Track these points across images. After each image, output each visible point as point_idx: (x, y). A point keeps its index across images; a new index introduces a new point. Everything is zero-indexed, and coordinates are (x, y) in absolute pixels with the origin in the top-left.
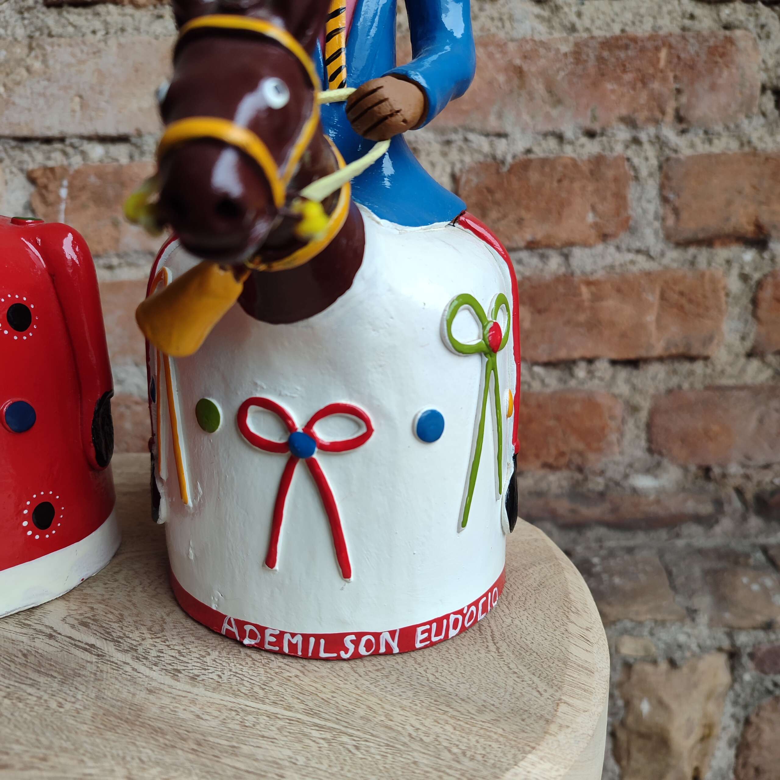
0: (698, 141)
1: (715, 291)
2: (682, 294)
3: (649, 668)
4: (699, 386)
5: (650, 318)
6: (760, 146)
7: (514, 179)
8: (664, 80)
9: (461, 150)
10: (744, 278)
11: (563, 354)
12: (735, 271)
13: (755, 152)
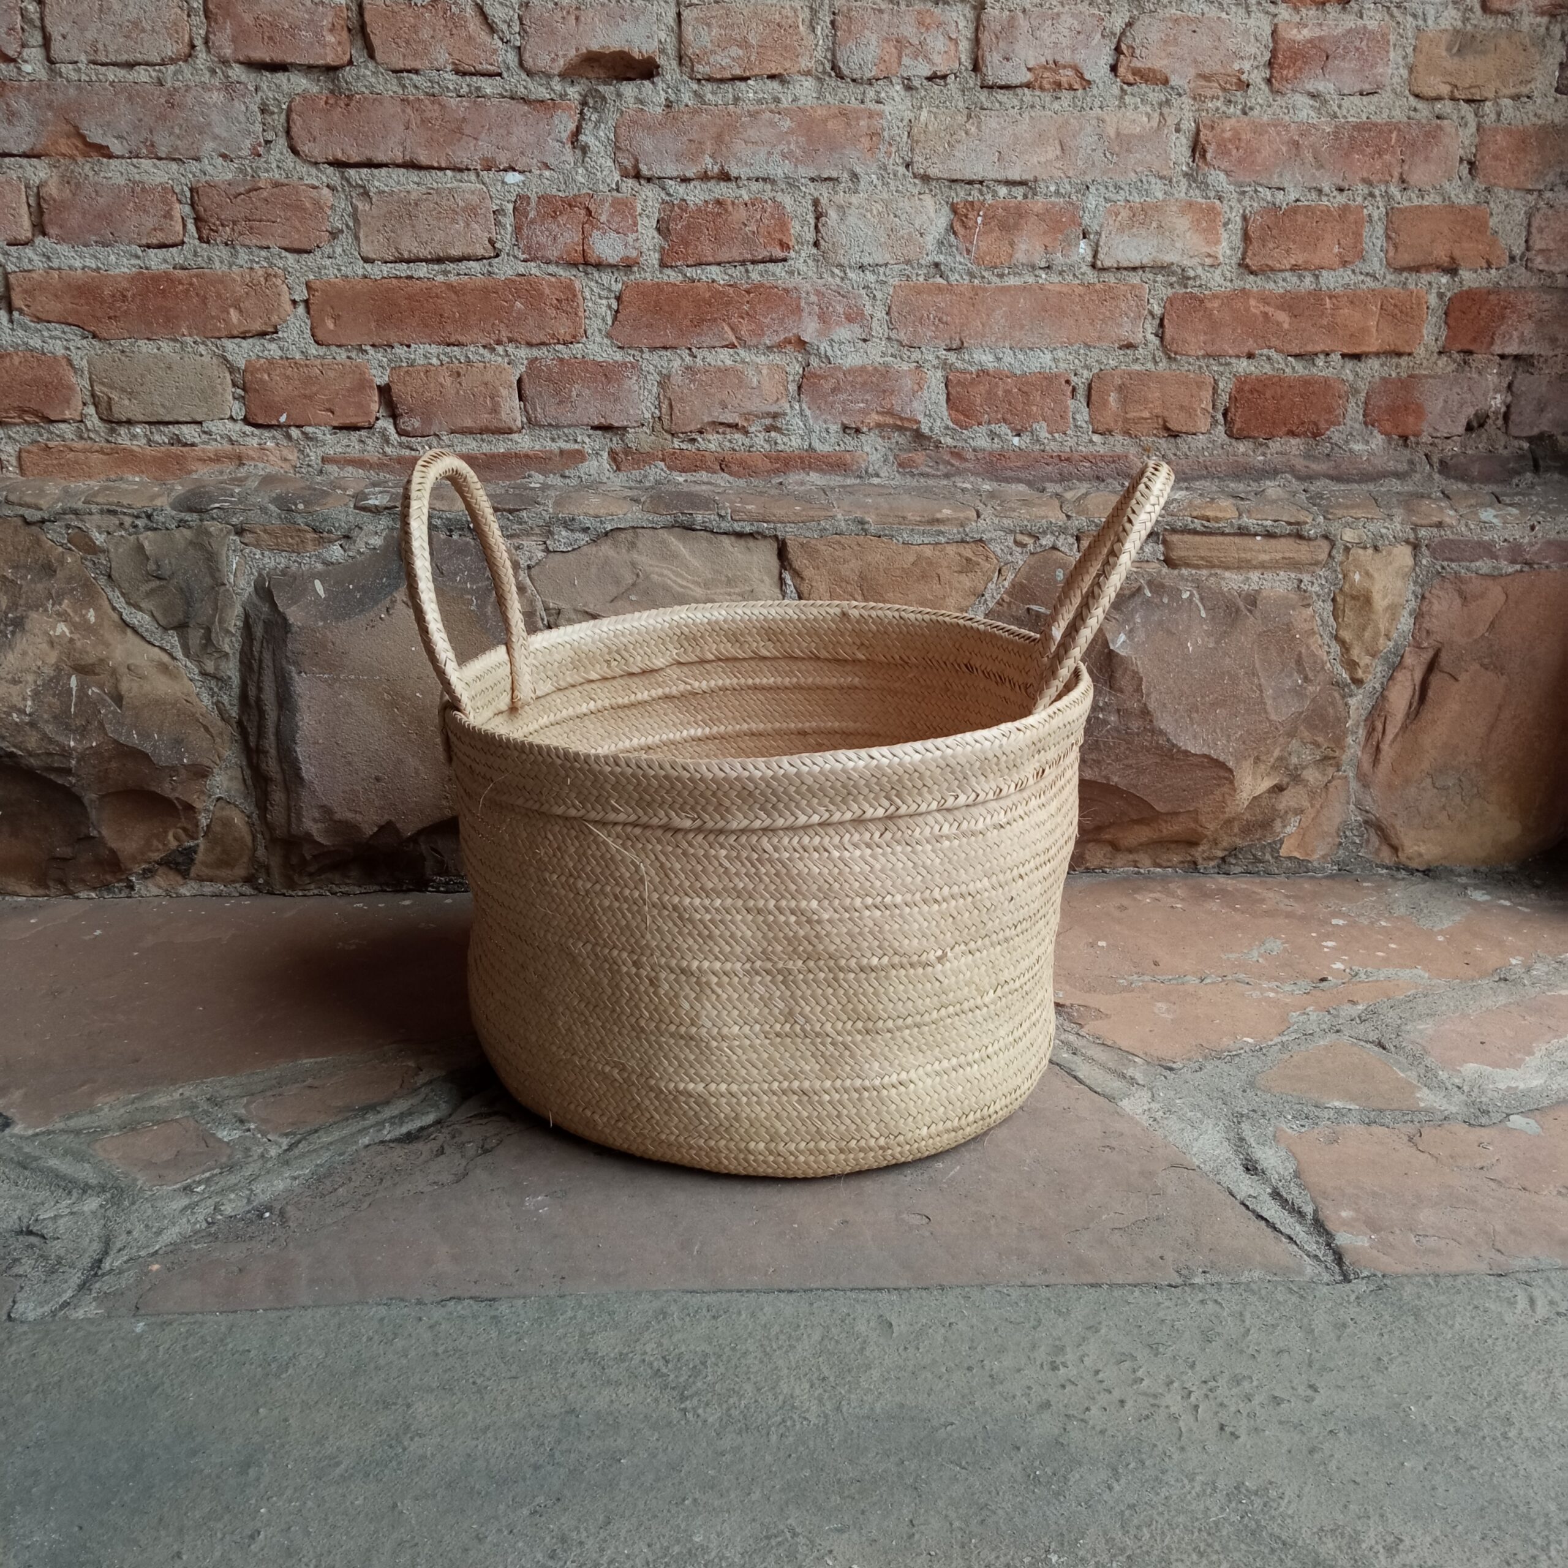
0: (1413, 196)
1: (1419, 304)
2: (1395, 306)
3: (1360, 551)
4: (1404, 375)
5: (1372, 323)
6: (1456, 201)
7: (1286, 220)
8: (1394, 153)
9: (1251, 198)
10: (1441, 296)
11: (1310, 348)
12: (1434, 291)
13: (1452, 205)
